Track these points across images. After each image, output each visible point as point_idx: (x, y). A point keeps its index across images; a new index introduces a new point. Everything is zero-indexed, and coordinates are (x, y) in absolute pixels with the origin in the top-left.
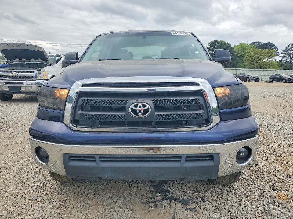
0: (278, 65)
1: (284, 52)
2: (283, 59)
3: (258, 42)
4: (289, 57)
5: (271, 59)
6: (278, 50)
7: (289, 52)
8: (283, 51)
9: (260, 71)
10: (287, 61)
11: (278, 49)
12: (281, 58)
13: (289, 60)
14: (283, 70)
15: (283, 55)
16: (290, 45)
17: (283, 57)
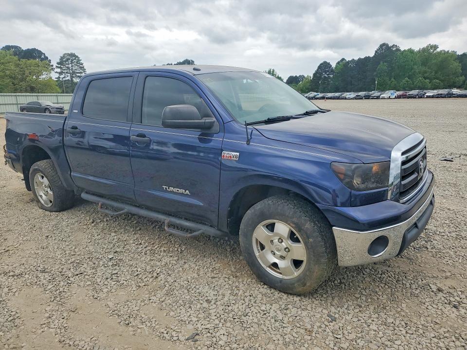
0: (57, 85)
1: (60, 66)
2: (61, 76)
3: (16, 47)
4: (68, 73)
5: (44, 76)
6: (50, 63)
7: (67, 65)
8: (58, 63)
9: (54, 97)
10: (67, 79)
11: (50, 60)
12: (57, 74)
13: (69, 78)
14: (65, 94)
15: (59, 70)
16: (65, 54)
17: (60, 73)
